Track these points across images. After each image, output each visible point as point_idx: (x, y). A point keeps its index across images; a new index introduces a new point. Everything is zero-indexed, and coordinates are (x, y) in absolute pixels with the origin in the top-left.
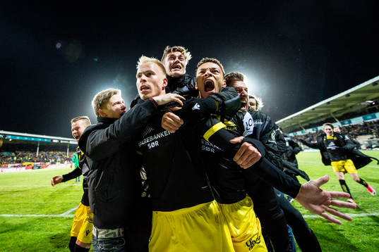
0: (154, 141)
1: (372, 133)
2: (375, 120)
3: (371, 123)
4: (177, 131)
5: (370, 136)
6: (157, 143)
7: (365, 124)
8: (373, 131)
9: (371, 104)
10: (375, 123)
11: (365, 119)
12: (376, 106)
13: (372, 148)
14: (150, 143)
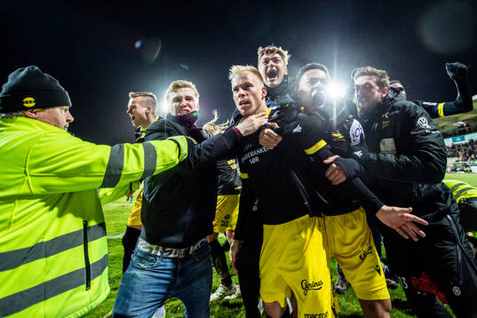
0: (254, 157)
1: (458, 156)
2: (463, 142)
3: (459, 146)
4: (275, 147)
5: (457, 159)
6: (257, 159)
7: (453, 147)
8: (460, 153)
9: (462, 126)
10: (463, 145)
11: (454, 141)
12: (467, 128)
13: (456, 171)
14: (252, 158)
